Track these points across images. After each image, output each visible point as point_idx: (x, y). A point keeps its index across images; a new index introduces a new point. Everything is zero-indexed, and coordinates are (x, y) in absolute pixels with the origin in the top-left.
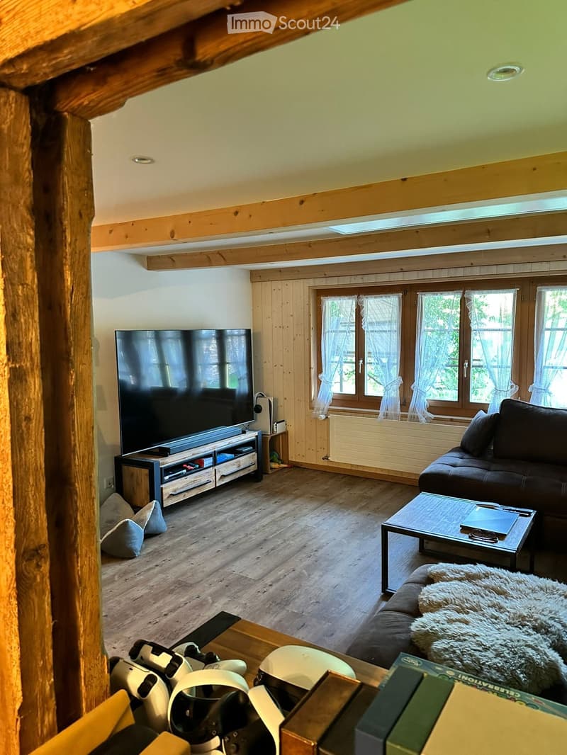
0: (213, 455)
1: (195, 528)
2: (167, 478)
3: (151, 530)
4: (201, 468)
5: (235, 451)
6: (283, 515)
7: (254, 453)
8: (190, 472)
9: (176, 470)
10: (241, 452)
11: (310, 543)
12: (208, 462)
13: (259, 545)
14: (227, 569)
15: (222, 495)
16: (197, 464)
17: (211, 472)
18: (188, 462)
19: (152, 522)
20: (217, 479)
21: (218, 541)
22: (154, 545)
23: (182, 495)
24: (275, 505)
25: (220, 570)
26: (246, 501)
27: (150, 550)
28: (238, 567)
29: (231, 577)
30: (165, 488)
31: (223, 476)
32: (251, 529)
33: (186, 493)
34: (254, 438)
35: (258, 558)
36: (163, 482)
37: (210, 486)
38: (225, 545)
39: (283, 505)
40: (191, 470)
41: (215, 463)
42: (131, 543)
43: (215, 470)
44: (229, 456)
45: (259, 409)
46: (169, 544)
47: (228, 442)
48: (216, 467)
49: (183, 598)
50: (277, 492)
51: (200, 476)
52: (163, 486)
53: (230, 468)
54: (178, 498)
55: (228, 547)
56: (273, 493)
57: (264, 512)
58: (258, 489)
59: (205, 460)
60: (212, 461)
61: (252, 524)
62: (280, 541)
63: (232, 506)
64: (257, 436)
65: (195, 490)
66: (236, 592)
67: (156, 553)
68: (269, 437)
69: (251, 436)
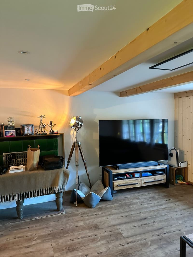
0: (140, 172)
1: (123, 202)
2: (116, 178)
3: (103, 198)
4: (134, 177)
5: (154, 172)
6: (164, 208)
7: (165, 175)
8: (127, 178)
9: (121, 176)
10: (157, 173)
11: (165, 228)
12: (137, 175)
13: (140, 220)
14: (118, 227)
15: (144, 191)
16: (132, 175)
17: (139, 180)
18: (128, 173)
19: (105, 195)
20: (142, 183)
21: (126, 212)
22: (103, 205)
23: (123, 187)
24: (165, 202)
25: (115, 226)
26: (153, 196)
27: (100, 206)
28: (122, 228)
29: (116, 231)
30: (115, 182)
31: (145, 183)
32: (144, 210)
33: (125, 186)
34: (165, 168)
35: (135, 226)
36: (114, 180)
37: (139, 186)
38: (127, 214)
39: (168, 203)
40: (128, 177)
41: (141, 176)
42: (92, 202)
43: (141, 179)
44: (149, 174)
45: (171, 155)
46: (108, 206)
47: (148, 168)
48: (142, 178)
49: (91, 233)
50: (171, 196)
51: (133, 180)
52: (114, 181)
53: (149, 179)
54: (121, 187)
55: (127, 216)
56: (169, 196)
57: (157, 204)
58: (164, 192)
59: (135, 174)
60: (139, 175)
61: (147, 208)
62: (152, 221)
63: (146, 197)
64: (166, 167)
65: (130, 186)
66: (111, 240)
67: (101, 209)
68: (175, 169)
69: (163, 167)
